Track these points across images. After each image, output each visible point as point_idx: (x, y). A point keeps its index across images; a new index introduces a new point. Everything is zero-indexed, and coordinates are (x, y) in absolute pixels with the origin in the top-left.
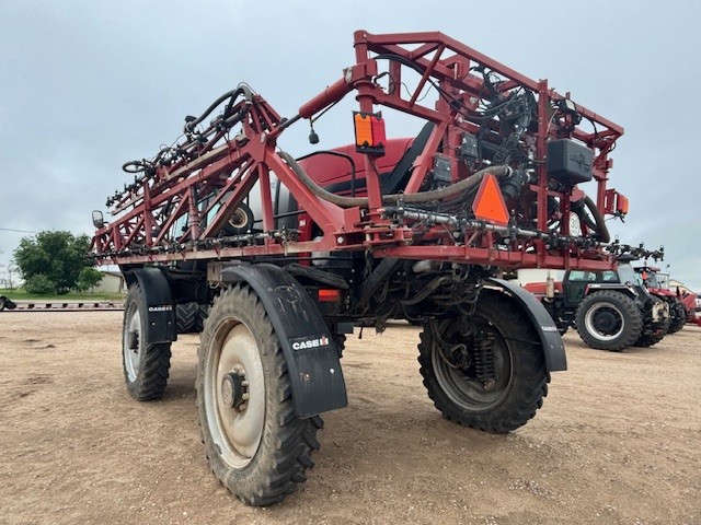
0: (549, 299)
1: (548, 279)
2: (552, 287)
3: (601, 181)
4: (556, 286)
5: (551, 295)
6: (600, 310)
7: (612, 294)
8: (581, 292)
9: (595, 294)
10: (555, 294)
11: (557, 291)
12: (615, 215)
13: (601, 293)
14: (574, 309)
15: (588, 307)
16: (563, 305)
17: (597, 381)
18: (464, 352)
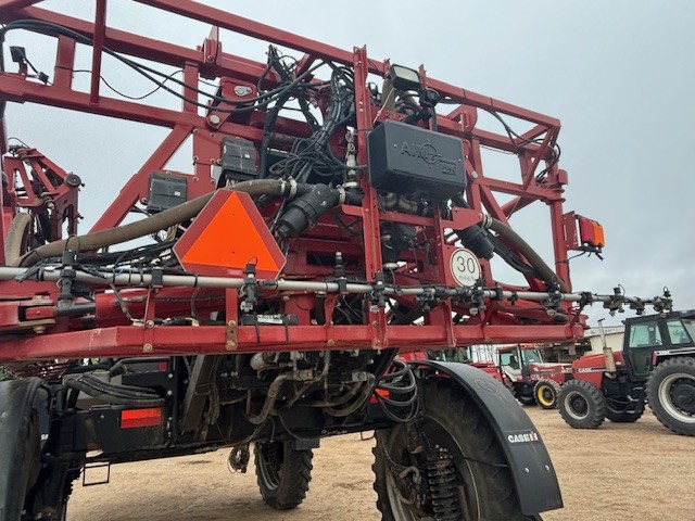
0: (611, 374)
1: (605, 348)
2: (611, 359)
3: (554, 203)
4: (616, 357)
5: (612, 368)
6: (676, 382)
7: (687, 361)
8: (649, 362)
9: (665, 364)
10: (617, 367)
11: (618, 363)
12: (584, 249)
13: (671, 361)
14: (643, 383)
15: (660, 379)
16: (629, 380)
17: (673, 491)
18: (417, 479)
